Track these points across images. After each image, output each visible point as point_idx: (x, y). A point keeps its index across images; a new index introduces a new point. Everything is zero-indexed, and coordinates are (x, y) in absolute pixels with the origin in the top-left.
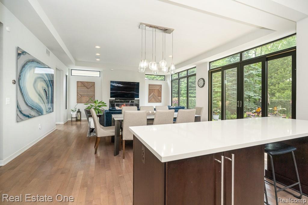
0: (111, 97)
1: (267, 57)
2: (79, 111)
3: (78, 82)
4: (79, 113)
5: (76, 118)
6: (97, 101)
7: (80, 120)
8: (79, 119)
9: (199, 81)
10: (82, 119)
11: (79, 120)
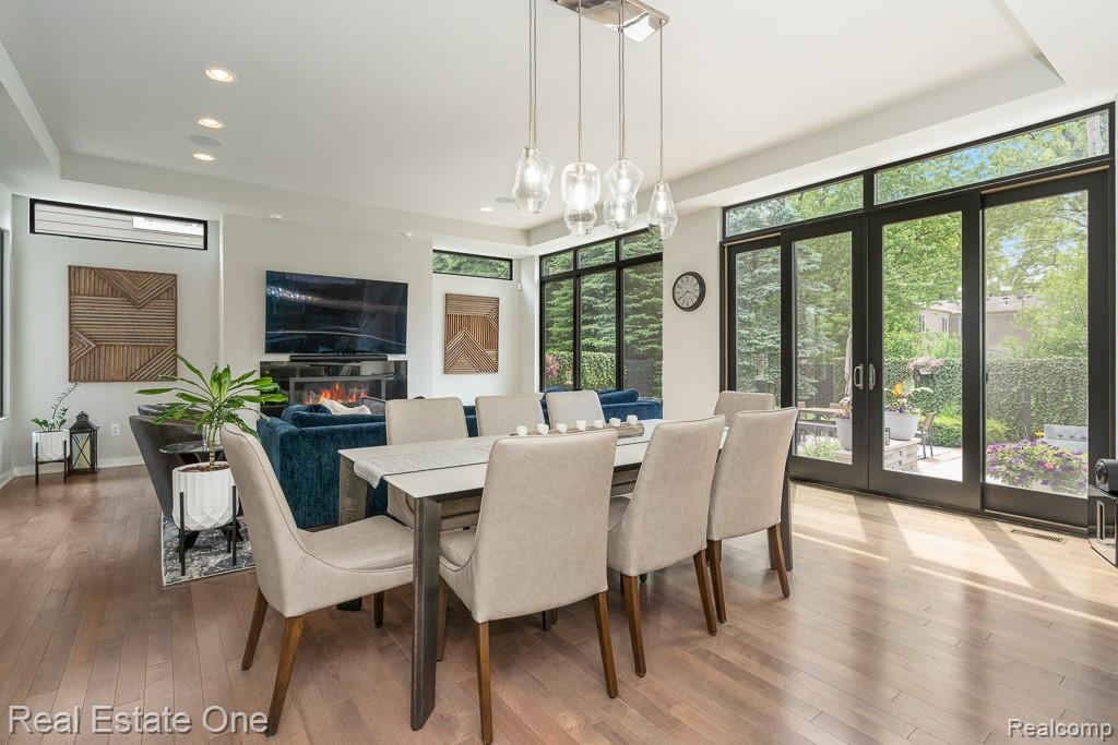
0: (272, 347)
1: (983, 192)
2: (83, 426)
3: (73, 271)
4: (83, 438)
5: (68, 461)
6: (227, 370)
7: (91, 473)
8: (83, 463)
9: (679, 283)
10: (101, 464)
11: (83, 473)
